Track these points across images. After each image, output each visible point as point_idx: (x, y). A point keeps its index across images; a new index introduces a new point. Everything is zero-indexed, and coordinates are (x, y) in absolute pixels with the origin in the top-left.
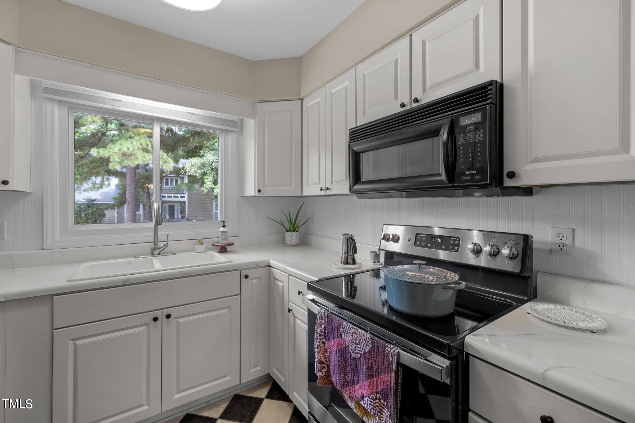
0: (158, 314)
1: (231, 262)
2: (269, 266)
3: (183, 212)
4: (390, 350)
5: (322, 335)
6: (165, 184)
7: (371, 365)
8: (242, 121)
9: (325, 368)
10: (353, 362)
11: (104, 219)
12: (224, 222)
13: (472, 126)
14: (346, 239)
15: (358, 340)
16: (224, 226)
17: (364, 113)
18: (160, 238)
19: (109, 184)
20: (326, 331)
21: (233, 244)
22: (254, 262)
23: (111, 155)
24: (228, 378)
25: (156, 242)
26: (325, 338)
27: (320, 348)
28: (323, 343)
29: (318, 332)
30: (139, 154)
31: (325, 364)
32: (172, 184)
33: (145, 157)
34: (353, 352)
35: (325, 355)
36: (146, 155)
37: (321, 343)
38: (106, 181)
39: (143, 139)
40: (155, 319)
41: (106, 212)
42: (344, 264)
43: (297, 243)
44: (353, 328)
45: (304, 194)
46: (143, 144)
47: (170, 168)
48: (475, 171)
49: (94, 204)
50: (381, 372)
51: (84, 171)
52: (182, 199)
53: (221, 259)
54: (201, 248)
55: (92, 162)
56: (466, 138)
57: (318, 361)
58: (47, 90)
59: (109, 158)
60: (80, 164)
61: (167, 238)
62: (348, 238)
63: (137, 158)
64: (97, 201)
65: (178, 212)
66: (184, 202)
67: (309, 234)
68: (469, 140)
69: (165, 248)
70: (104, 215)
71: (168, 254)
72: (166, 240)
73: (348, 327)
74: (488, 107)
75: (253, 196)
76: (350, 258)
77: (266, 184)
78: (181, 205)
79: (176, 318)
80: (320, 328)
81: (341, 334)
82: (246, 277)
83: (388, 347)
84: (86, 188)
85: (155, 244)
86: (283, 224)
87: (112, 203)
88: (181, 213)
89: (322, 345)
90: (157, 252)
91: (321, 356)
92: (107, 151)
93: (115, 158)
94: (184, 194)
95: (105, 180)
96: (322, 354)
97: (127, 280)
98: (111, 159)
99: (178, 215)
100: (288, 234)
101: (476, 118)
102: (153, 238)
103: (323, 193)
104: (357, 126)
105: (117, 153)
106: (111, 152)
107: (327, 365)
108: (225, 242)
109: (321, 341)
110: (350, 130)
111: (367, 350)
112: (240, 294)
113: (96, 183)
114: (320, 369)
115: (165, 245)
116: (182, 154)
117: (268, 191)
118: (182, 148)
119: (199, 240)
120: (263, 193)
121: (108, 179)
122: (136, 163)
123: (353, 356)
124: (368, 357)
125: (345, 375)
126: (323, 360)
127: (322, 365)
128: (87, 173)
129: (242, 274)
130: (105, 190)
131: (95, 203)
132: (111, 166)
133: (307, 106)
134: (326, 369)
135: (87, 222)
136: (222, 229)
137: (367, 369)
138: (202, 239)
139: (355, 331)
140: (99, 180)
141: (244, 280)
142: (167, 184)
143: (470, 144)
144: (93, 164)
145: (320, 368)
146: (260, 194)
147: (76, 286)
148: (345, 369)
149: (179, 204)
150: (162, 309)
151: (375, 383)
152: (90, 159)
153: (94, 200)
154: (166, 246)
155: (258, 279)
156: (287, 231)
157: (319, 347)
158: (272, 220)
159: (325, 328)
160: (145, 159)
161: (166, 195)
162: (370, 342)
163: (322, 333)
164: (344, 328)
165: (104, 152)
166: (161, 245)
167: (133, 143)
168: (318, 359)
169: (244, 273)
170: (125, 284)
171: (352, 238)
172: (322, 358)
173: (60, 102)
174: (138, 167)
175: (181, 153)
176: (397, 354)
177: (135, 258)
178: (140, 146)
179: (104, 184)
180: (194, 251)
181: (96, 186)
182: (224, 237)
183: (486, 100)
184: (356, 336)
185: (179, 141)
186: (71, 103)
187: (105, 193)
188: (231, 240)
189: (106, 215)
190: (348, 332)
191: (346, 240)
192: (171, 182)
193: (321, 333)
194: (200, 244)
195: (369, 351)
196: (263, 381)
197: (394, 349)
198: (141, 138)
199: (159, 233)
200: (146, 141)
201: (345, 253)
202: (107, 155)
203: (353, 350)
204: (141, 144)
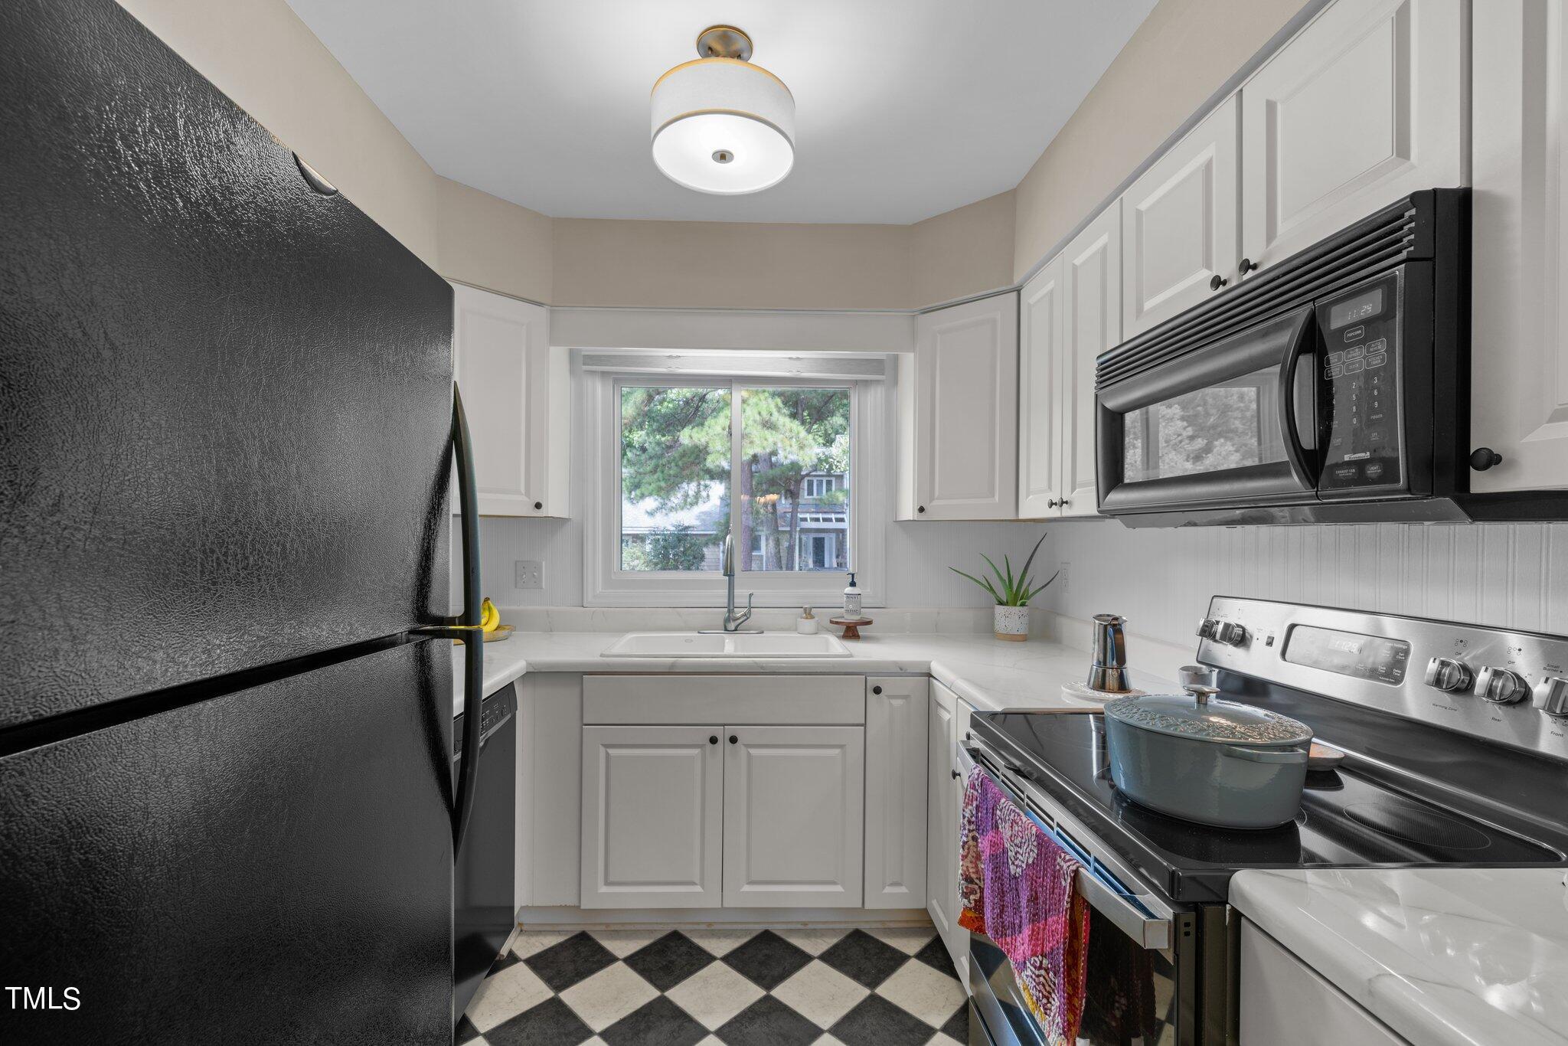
0: (717, 731)
1: (851, 656)
2: (930, 675)
3: (840, 552)
4: (1062, 863)
5: (973, 823)
6: (806, 493)
7: (1036, 894)
8: (896, 358)
9: (976, 893)
10: (1013, 882)
11: (703, 563)
12: (853, 575)
13: (1358, 330)
14: (1102, 627)
15: (1019, 839)
16: (853, 584)
17: (1139, 310)
18: (738, 601)
19: (708, 496)
20: (980, 814)
21: (869, 623)
22: (895, 663)
23: (710, 439)
24: (838, 888)
25: (732, 608)
26: (977, 830)
27: (968, 849)
28: (974, 839)
29: (967, 815)
30: (757, 434)
31: (977, 884)
32: (819, 492)
33: (766, 439)
34: (1013, 863)
35: (976, 866)
36: (767, 433)
37: (970, 838)
38: (704, 490)
39: (764, 402)
40: (713, 740)
41: (705, 549)
42: (1094, 688)
43: (1021, 632)
44: (1014, 811)
45: (1022, 516)
46: (762, 413)
47: (811, 459)
48: (1368, 453)
49: (687, 535)
50: (1049, 911)
51: (671, 472)
52: (840, 525)
53: (836, 648)
54: (808, 625)
55: (683, 455)
56: (1344, 363)
57: (962, 875)
58: (590, 359)
59: (706, 447)
60: (665, 460)
61: (750, 601)
62: (1106, 626)
63: (752, 442)
64: (692, 529)
65: (831, 555)
66: (843, 531)
67: (1058, 614)
68: (1351, 367)
69: (746, 620)
70: (702, 558)
71: (752, 632)
72: (747, 605)
73: (1007, 808)
74: (1399, 271)
75: (910, 521)
76: (1112, 676)
77: (937, 494)
78: (838, 536)
79: (748, 746)
80: (970, 807)
81: (996, 822)
82: (877, 690)
83: (1060, 857)
84: (674, 505)
85: (729, 611)
86: (990, 585)
87: (715, 532)
88: (837, 557)
89: (971, 843)
90: (732, 626)
91: (970, 865)
92: (704, 433)
93: (717, 446)
94: (843, 513)
95: (702, 488)
96: (971, 862)
97: (673, 665)
98: (711, 448)
99: (831, 558)
100: (1000, 610)
101: (1369, 306)
102: (726, 600)
103: (1055, 513)
104: (1125, 340)
105: (719, 434)
106: (711, 434)
107: (980, 887)
108: (854, 618)
109: (971, 835)
110: (1098, 357)
111: (1030, 861)
112: (865, 725)
113: (688, 495)
114: (966, 893)
115: (745, 615)
116: (841, 425)
117: (944, 509)
118: (841, 411)
119: (805, 609)
120: (930, 515)
121: (706, 486)
122: (751, 452)
123: (1013, 872)
124: (1031, 875)
125: (1002, 911)
126: (974, 876)
127: (970, 886)
128: (676, 476)
129: (868, 687)
130: (702, 508)
131: (689, 532)
132: (711, 462)
133: (1029, 304)
134: (978, 895)
135: (676, 568)
136: (849, 590)
137: (1028, 901)
138: (811, 608)
139: (1016, 818)
140: (691, 488)
141: (872, 696)
142: (810, 493)
143: (1356, 377)
144: (683, 459)
145: (965, 890)
146: (923, 517)
147: (608, 665)
148: (1002, 899)
149: (833, 536)
150: (724, 725)
151: (1041, 932)
152: (680, 449)
153: (687, 528)
154: (747, 616)
155: (904, 700)
156: (1001, 603)
157: (966, 846)
158: (964, 577)
159: (977, 807)
160: (765, 443)
161: (808, 516)
162: (1035, 843)
163: (974, 819)
164: (1001, 810)
165: (700, 436)
166: (739, 612)
167: (747, 411)
168: (962, 870)
169: (873, 681)
170: (671, 672)
171: (1115, 625)
172: (971, 870)
173: (604, 374)
174: (755, 458)
175: (838, 422)
176: (1072, 875)
177: (699, 633)
178: (758, 418)
179: (701, 497)
180: (796, 630)
181: (689, 500)
182: (851, 606)
183: (1399, 252)
184: (1016, 828)
185: (832, 397)
186: (616, 373)
187: (704, 513)
188: (867, 614)
189: (707, 556)
190: (1007, 818)
191: (1102, 631)
192: (817, 489)
193: (972, 817)
194: (807, 618)
195: (1033, 862)
196: (918, 925)
197: (1069, 864)
198: (760, 400)
199: (737, 592)
200: (768, 407)
201: (1099, 662)
202: (703, 440)
203: (1013, 859)
204: (760, 413)
